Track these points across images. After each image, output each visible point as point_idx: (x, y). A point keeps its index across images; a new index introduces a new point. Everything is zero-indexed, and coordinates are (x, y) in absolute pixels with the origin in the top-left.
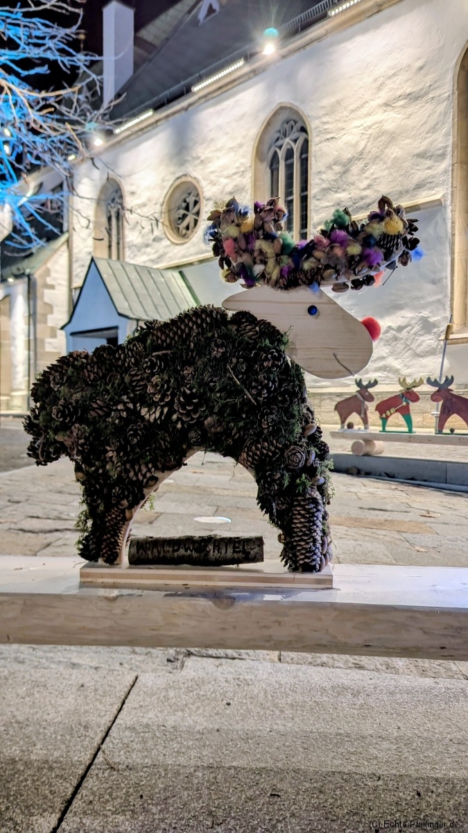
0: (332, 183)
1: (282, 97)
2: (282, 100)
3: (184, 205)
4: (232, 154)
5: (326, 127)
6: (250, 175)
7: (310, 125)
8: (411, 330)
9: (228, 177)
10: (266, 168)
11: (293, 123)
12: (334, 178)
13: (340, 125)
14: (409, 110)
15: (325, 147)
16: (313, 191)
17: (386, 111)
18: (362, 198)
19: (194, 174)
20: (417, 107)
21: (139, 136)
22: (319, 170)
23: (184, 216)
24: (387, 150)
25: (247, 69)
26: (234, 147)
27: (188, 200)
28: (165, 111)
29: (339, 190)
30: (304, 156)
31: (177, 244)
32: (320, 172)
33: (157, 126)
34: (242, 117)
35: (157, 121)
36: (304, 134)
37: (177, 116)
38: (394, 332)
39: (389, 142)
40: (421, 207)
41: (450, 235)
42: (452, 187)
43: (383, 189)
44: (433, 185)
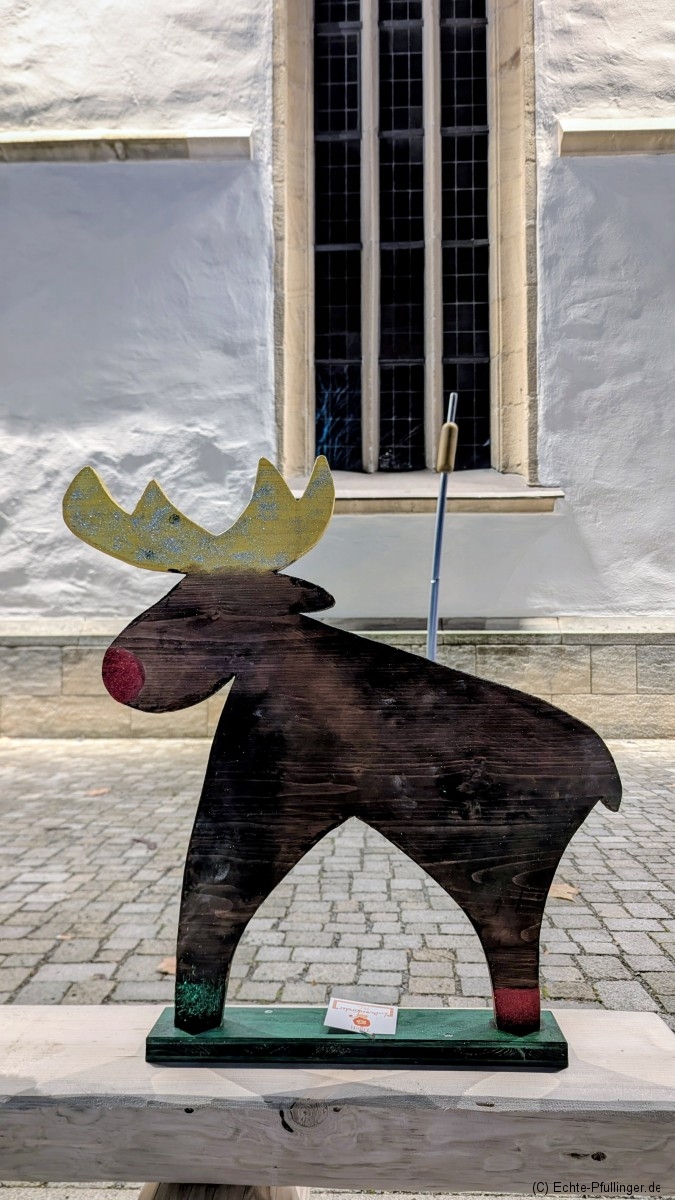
18: (6, 90)
40: (192, 148)
41: (270, 238)
42: (274, 118)
43: (76, 80)
44: (223, 103)
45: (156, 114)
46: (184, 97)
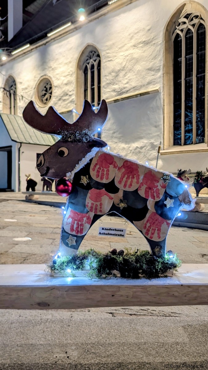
0: (111, 80)
1: (89, 41)
2: (89, 42)
3: (45, 89)
4: (66, 66)
5: (108, 55)
6: (75, 76)
7: (101, 54)
8: (146, 148)
9: (65, 76)
10: (82, 73)
11: (94, 52)
12: (112, 78)
13: (114, 54)
14: (145, 49)
15: (108, 64)
16: (103, 84)
17: (134, 49)
18: (124, 88)
19: (49, 75)
20: (147, 48)
21: (23, 56)
22: (105, 74)
23: (45, 94)
24: (135, 67)
25: (73, 27)
26: (67, 63)
27: (47, 87)
28: (35, 45)
29: (114, 84)
30: (99, 68)
31: (42, 107)
32: (106, 76)
33: (32, 52)
34: (71, 49)
35: (32, 49)
36: (99, 58)
37: (41, 47)
38: (139, 149)
39: (136, 63)
40: (150, 93)
41: (162, 106)
42: (163, 84)
43: (133, 84)
44: (155, 83)
45: (145, 87)
46: (149, 83)
